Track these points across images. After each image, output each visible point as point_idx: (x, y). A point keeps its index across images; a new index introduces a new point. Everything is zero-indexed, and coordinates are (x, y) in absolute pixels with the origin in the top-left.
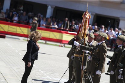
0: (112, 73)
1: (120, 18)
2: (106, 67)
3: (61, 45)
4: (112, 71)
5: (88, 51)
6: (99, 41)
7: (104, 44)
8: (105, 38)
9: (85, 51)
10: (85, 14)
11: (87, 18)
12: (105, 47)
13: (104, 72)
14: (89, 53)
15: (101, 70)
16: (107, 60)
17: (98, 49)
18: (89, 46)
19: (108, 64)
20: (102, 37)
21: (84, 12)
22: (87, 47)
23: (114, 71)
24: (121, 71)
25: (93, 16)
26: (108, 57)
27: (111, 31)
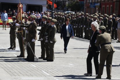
0: (42, 39)
1: (42, 6)
2: (38, 36)
3: (8, 26)
4: (41, 38)
5: (25, 28)
6: (31, 21)
7: (35, 22)
8: (35, 19)
9: (23, 28)
10: (19, 5)
11: (20, 7)
12: (35, 24)
13: (37, 39)
14: (25, 29)
15: (35, 39)
16: (38, 32)
17: (31, 26)
18: (26, 24)
19: (38, 34)
20: (33, 18)
21: (18, 4)
22: (25, 25)
23: (43, 38)
24: (47, 37)
25: (26, 6)
26: (38, 30)
27: (38, 14)
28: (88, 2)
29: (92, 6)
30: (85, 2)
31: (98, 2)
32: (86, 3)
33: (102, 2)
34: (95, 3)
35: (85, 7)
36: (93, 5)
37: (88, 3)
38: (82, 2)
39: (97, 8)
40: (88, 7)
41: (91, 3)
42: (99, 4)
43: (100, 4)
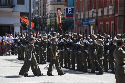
28: (79, 17)
29: (85, 24)
30: (74, 18)
31: (93, 18)
32: (76, 20)
33: (98, 18)
34: (88, 19)
35: (75, 26)
36: (86, 22)
37: (79, 19)
38: (70, 18)
39: (92, 27)
40: (80, 25)
41: (83, 20)
42: (94, 21)
43: (97, 21)
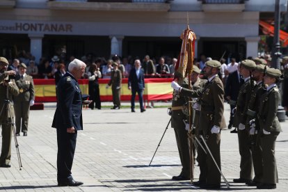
1: (246, 39)
7: (218, 79)
15: (218, 125)
17: (208, 90)
20: (212, 67)
24: (253, 122)
